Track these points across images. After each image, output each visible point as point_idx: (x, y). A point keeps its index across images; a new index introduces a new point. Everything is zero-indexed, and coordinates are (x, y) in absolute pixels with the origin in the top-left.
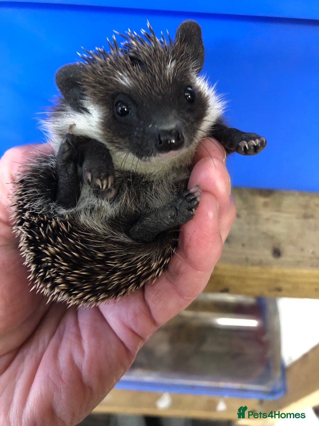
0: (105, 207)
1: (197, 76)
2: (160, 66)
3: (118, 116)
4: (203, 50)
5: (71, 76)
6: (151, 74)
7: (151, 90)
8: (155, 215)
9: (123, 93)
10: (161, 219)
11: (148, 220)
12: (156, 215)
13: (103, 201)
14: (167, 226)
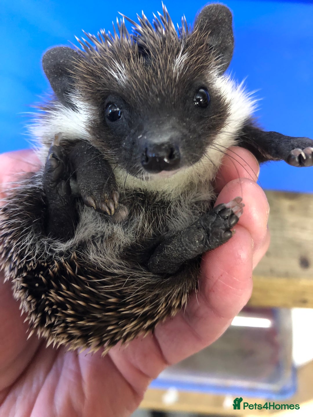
0: (118, 232)
1: (220, 74)
2: (166, 59)
3: (108, 122)
4: (233, 42)
5: (61, 61)
6: (154, 70)
7: (148, 90)
8: (178, 240)
9: (114, 93)
10: (187, 245)
11: (170, 248)
12: (180, 240)
13: (114, 225)
14: (195, 253)
